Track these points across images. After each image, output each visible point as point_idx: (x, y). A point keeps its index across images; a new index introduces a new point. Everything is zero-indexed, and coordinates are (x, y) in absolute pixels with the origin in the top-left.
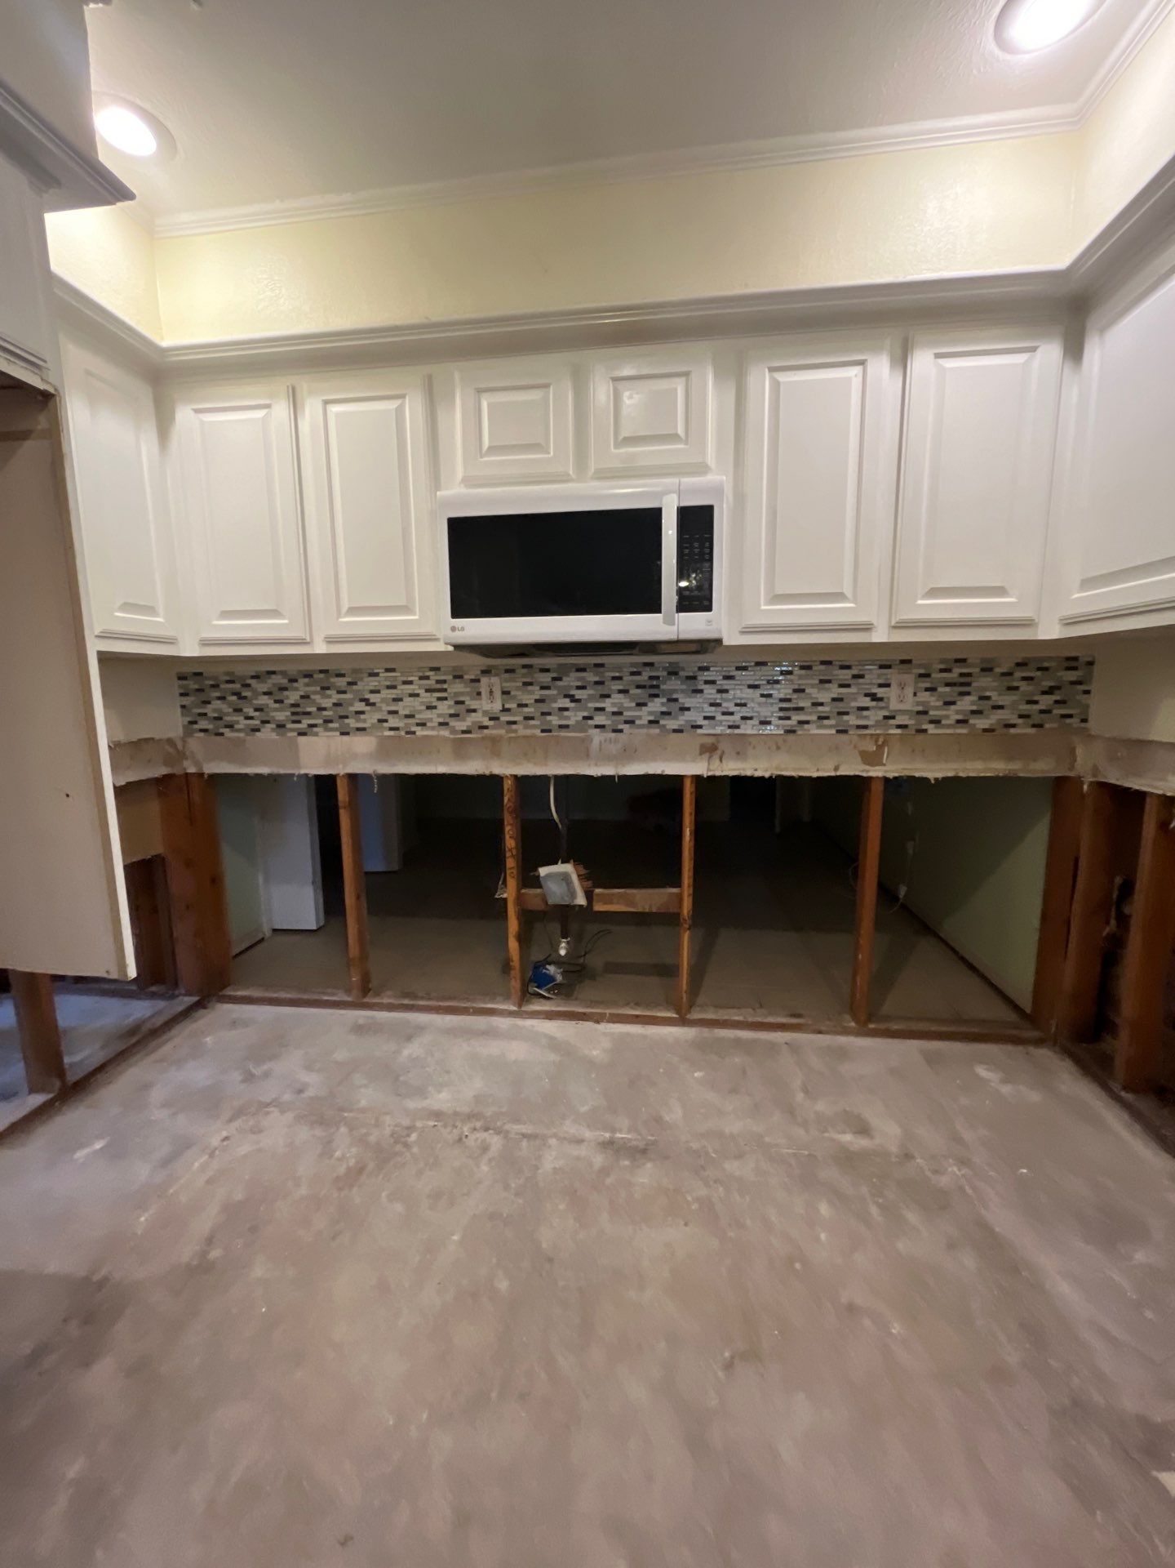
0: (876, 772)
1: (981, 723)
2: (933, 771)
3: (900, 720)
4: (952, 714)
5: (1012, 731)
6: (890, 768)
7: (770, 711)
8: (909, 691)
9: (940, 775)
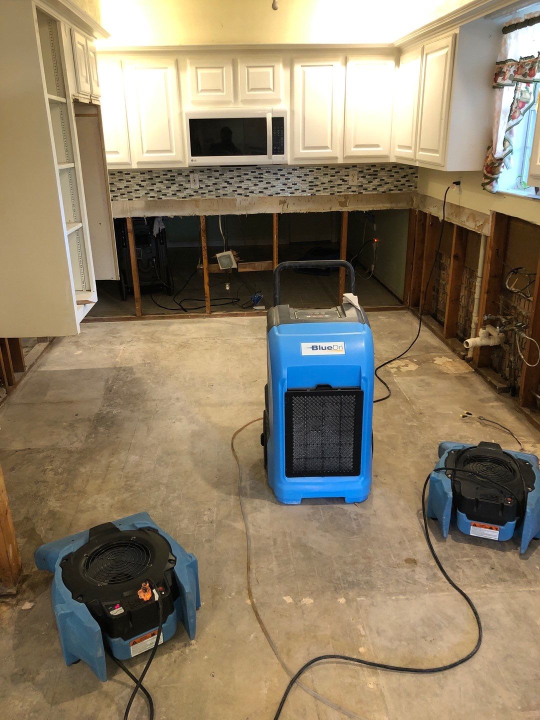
0: (345, 209)
1: (381, 189)
2: (365, 208)
3: (353, 189)
4: (371, 186)
5: (392, 192)
6: (350, 208)
7: (305, 186)
8: (356, 177)
9: (367, 210)
